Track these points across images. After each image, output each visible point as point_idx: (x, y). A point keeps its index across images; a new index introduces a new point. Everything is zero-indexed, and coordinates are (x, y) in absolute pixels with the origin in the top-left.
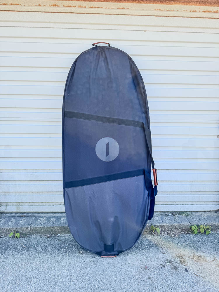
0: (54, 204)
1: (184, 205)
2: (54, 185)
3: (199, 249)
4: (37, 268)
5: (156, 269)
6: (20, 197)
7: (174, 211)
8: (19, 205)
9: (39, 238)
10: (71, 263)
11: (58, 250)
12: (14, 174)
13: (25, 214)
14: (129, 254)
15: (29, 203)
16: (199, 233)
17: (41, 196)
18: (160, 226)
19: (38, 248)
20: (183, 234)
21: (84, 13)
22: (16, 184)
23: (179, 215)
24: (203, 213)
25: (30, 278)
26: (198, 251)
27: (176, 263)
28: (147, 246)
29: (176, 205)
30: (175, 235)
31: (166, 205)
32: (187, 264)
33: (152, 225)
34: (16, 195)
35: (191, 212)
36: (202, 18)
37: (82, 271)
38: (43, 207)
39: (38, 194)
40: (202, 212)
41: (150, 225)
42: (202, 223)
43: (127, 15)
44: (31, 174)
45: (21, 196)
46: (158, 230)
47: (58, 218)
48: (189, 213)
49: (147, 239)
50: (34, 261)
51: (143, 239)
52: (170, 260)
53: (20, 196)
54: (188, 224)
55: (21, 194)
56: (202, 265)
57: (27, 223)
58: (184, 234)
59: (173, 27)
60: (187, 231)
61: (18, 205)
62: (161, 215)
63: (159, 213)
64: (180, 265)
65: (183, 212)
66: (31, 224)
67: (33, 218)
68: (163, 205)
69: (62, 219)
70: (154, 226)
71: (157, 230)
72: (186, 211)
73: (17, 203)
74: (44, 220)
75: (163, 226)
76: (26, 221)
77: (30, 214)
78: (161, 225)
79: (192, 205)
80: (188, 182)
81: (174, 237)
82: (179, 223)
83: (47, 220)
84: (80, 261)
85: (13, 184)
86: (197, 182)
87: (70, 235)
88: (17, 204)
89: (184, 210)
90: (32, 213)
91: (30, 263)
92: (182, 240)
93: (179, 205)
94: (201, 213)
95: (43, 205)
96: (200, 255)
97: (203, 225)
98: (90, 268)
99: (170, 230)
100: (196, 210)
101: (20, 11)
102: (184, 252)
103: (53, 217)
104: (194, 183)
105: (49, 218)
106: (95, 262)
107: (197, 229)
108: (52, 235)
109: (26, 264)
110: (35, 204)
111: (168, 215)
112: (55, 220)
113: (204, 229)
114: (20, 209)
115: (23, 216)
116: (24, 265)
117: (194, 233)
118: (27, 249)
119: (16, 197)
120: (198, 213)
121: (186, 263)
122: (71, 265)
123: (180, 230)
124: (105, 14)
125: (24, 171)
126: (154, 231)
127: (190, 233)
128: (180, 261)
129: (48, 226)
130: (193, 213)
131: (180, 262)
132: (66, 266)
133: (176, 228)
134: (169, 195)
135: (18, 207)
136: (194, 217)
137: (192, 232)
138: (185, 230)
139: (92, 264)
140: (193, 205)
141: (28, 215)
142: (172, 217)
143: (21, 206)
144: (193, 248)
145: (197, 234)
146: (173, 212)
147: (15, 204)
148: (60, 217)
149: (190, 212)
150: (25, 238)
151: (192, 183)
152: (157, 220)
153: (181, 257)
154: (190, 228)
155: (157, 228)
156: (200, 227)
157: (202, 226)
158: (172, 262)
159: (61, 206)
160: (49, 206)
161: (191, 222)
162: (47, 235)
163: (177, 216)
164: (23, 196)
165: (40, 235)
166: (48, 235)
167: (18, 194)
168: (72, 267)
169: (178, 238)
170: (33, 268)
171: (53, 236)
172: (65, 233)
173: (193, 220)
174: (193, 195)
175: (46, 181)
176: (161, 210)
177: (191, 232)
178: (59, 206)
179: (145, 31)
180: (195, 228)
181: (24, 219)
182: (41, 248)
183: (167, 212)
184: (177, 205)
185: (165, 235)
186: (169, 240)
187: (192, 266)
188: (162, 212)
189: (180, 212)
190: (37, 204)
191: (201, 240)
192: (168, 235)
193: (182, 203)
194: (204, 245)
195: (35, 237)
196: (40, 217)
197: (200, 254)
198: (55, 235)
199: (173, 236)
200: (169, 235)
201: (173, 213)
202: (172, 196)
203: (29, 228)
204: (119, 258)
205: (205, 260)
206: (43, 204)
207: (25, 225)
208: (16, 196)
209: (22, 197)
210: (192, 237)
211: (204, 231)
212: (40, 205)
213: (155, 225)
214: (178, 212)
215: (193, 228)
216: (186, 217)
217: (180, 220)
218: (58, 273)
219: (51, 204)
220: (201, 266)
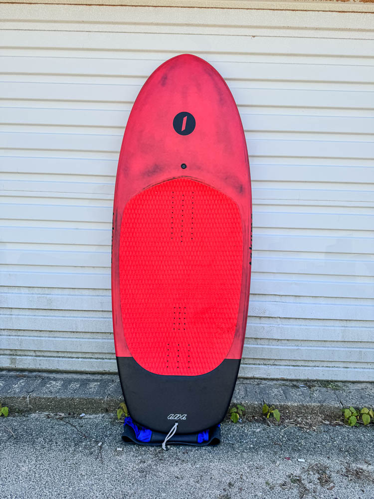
0: (80, 355)
1: (329, 367)
2: (81, 319)
3: (360, 457)
4: (26, 478)
5: (268, 493)
6: (17, 339)
7: (310, 378)
8: (16, 355)
9: (45, 419)
10: (96, 471)
11: (76, 445)
12: (8, 295)
13: (26, 373)
14: (215, 460)
15: (35, 351)
16: (360, 424)
17: (57, 339)
18: (281, 406)
19: (38, 438)
20: (327, 425)
21: (145, 6)
22: (11, 315)
23: (320, 388)
24: (369, 386)
25: (9, 497)
26: (357, 460)
27: (311, 484)
28: (252, 446)
29: (314, 368)
30: (311, 426)
31: (294, 366)
32: (334, 487)
33: (264, 403)
34: (10, 335)
35: (345, 382)
36: (360, 12)
37: (116, 488)
38: (58, 360)
39: (51, 334)
40: (366, 384)
41: (261, 404)
42: (366, 405)
43: (222, 8)
44: (39, 296)
45: (20, 337)
46: (277, 413)
47: (85, 383)
48: (339, 384)
49: (254, 432)
50: (25, 462)
51: (246, 431)
52: (299, 477)
53: (17, 337)
54: (336, 406)
55: (19, 333)
56: (365, 490)
57: (24, 390)
58: (330, 424)
59: (306, 28)
60: (336, 420)
61: (14, 355)
62: (284, 385)
63: (280, 382)
64: (319, 487)
65: (328, 382)
66: (32, 392)
67: (38, 381)
68: (288, 367)
69: (93, 385)
70: (269, 406)
71: (274, 414)
72: (334, 379)
73: (11, 350)
74: (57, 386)
75: (287, 408)
76: (24, 385)
77: (34, 374)
78: (283, 404)
79: (346, 369)
80: (338, 322)
81: (308, 431)
82: (319, 402)
83: (63, 385)
84: (114, 469)
85: (5, 314)
86: (355, 322)
87: (103, 417)
88: (12, 353)
89: (330, 379)
90: (39, 371)
91: (15, 466)
92: (325, 436)
93: (319, 368)
94: (363, 386)
95: (59, 357)
96: (362, 469)
97: (369, 408)
98: (133, 484)
99: (301, 417)
100: (354, 380)
101: (33, 3)
102: (328, 461)
103: (77, 380)
104: (349, 324)
105: (67, 383)
106: (145, 473)
107: (357, 417)
108: (69, 414)
109: (7, 468)
110: (46, 354)
111: (298, 387)
112: (78, 386)
113: (370, 416)
114: (17, 362)
115: (20, 376)
116: (4, 470)
117: (350, 425)
118: (16, 439)
119: (9, 339)
120: (359, 385)
121: (332, 484)
122: (95, 475)
123: (322, 417)
124: (182, 7)
125: (26, 290)
126: (268, 417)
127: (341, 423)
128: (319, 479)
129: (63, 397)
130: (349, 385)
131: (318, 481)
132: (86, 478)
133: (312, 411)
134: (299, 348)
135: (13, 359)
136: (350, 392)
137: (346, 421)
138: (330, 417)
139: (137, 475)
140: (348, 369)
141: (30, 374)
142: (305, 390)
143: (18, 357)
144: (346, 453)
145: (356, 426)
146: (309, 381)
147: (8, 352)
148: (89, 380)
149: (342, 382)
150: (18, 418)
151: (344, 323)
152: (276, 395)
153: (321, 471)
154: (341, 413)
155: (274, 409)
156: (362, 412)
157: (366, 411)
158: (302, 481)
159: (92, 360)
160: (71, 359)
161: (344, 402)
162: (60, 414)
163: (315, 388)
164: (23, 338)
165: (47, 414)
166: (63, 415)
167: (14, 333)
168: (96, 479)
169: (317, 432)
170: (20, 476)
171: (71, 417)
172: (95, 412)
173: (348, 399)
174: (347, 349)
175: (65, 312)
176: (285, 377)
177: (342, 421)
178: (89, 360)
179: (254, 36)
180: (352, 413)
181: (22, 382)
182: (44, 439)
183: (297, 380)
184: (317, 368)
185: (291, 426)
186: (298, 435)
187: (344, 491)
188: (287, 380)
189: (323, 381)
190: (49, 354)
191: (363, 438)
192: (296, 425)
193: (325, 364)
194: (370, 449)
195: (37, 416)
196: (52, 380)
197: (361, 467)
198: (76, 415)
199: (308, 429)
200: (298, 425)
201: (309, 384)
202: (306, 348)
203: (28, 399)
204: (194, 467)
205: (372, 480)
206: (60, 355)
207: (20, 391)
208: (9, 337)
209: (21, 339)
210: (345, 432)
211: (369, 421)
212: (54, 357)
213: (272, 403)
214: (317, 381)
215: (347, 413)
216: (333, 391)
217: (321, 397)
218: (66, 490)
219: (74, 355)
220: (363, 491)
